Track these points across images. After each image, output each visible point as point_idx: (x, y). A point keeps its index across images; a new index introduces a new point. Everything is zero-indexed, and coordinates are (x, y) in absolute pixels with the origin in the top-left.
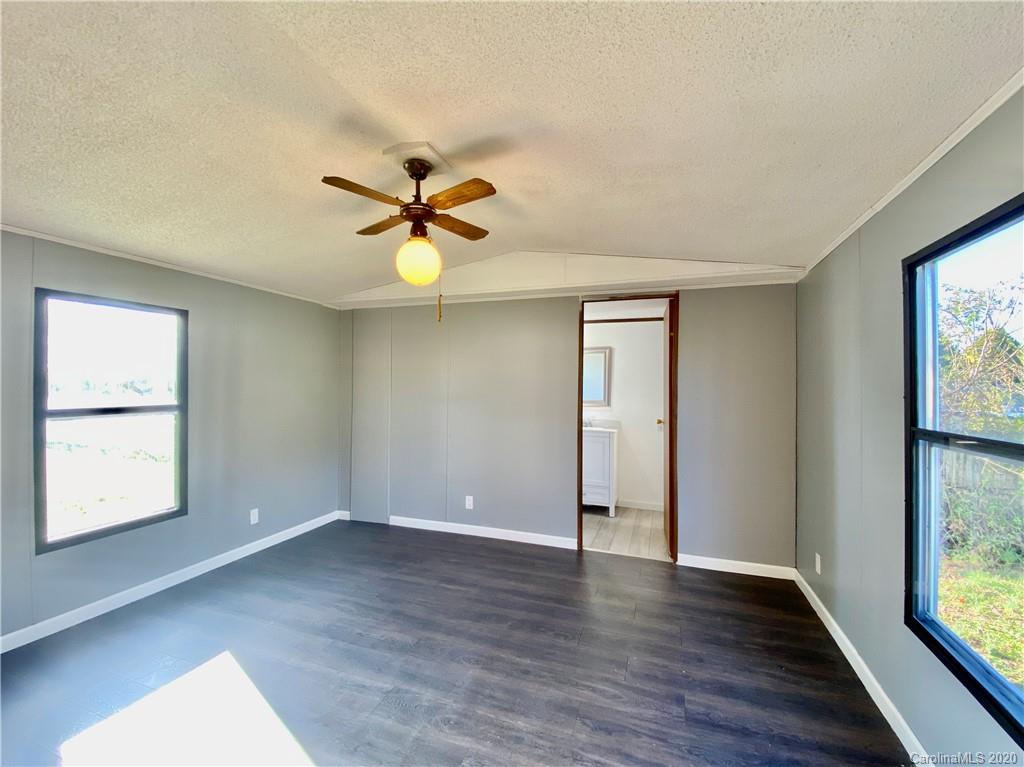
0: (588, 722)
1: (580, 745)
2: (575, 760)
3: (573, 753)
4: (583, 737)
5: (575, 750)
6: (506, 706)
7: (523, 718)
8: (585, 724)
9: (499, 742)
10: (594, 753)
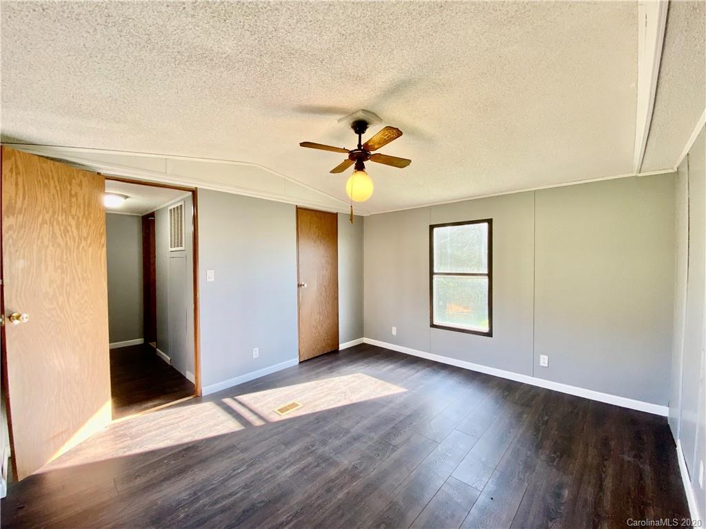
0: (262, 504)
1: (252, 492)
2: (246, 485)
3: (251, 486)
4: (255, 496)
5: (251, 488)
6: (306, 470)
7: (290, 474)
8: (262, 502)
9: (284, 460)
10: (241, 495)
